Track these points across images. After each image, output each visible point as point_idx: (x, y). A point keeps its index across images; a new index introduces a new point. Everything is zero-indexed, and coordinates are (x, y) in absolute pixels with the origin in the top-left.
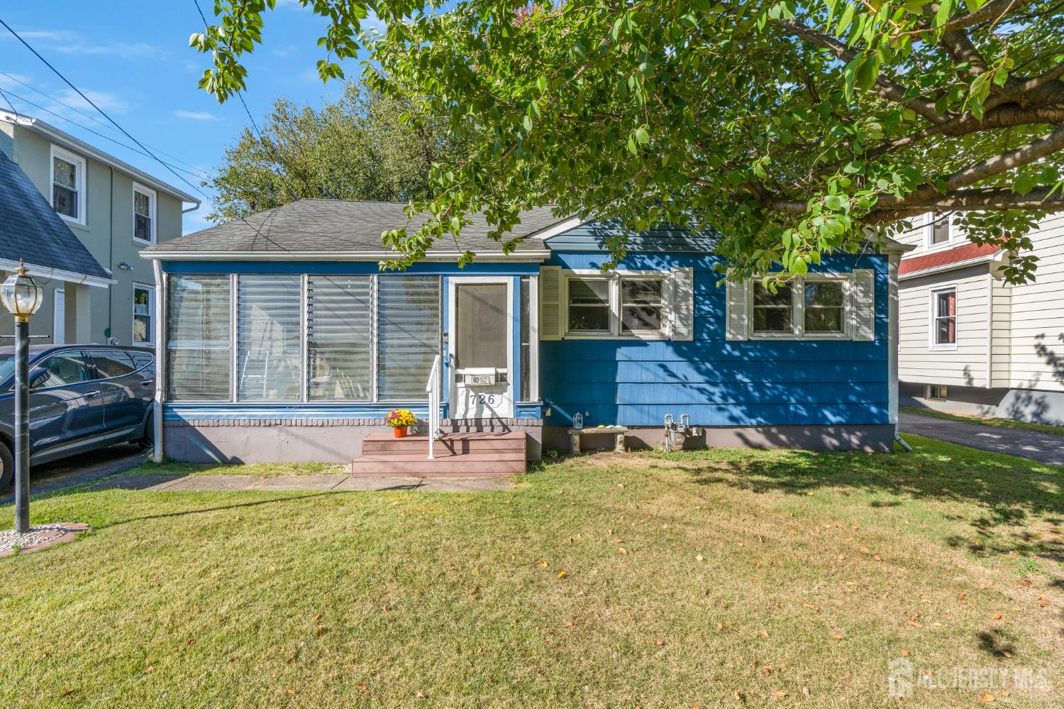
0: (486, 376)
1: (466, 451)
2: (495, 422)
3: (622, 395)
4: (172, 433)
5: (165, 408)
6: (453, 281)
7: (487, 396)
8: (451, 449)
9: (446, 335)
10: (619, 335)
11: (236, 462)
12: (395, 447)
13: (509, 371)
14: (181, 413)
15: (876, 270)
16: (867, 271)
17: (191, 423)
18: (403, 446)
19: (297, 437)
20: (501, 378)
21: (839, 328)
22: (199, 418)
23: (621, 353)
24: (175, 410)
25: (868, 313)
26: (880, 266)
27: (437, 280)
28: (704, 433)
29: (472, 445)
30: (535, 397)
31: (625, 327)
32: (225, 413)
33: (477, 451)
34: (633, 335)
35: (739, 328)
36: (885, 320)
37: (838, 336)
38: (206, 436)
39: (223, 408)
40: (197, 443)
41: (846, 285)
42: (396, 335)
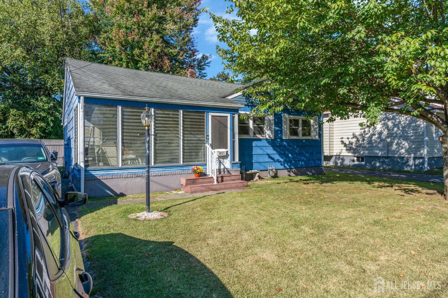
0: (224, 152)
1: (222, 181)
2: (226, 170)
3: (255, 159)
4: (87, 183)
5: (86, 170)
6: (211, 114)
7: (222, 160)
8: (217, 180)
9: (208, 136)
10: (253, 137)
11: (122, 195)
12: (197, 181)
13: (229, 150)
14: (93, 173)
15: (319, 117)
16: (317, 117)
17: (98, 178)
18: (200, 181)
20: (227, 153)
21: (309, 135)
22: (102, 175)
23: (254, 143)
24: (90, 172)
25: (317, 131)
27: (204, 113)
28: (277, 172)
29: (224, 178)
30: (237, 160)
31: (254, 134)
32: (116, 172)
33: (226, 181)
34: (257, 137)
35: (286, 135)
36: (320, 133)
37: (310, 138)
38: (106, 183)
39: (115, 169)
40: (101, 187)
41: (312, 121)
42: (189, 136)
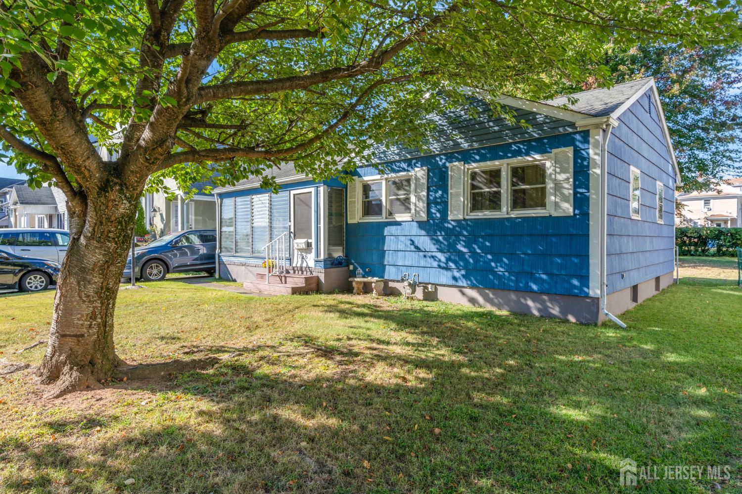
0: (304, 243)
2: (308, 269)
3: (388, 259)
4: (221, 266)
5: (219, 255)
6: (293, 192)
7: (305, 255)
8: (281, 280)
9: (290, 221)
10: (386, 218)
11: (235, 281)
13: (313, 241)
14: (222, 258)
15: (575, 147)
16: (567, 149)
17: (225, 263)
19: (250, 271)
20: (309, 245)
21: (543, 205)
22: (227, 261)
23: (387, 231)
24: (221, 256)
25: (568, 189)
26: (582, 142)
27: (288, 193)
28: (436, 289)
30: (323, 256)
31: (390, 213)
32: (232, 259)
34: (394, 218)
35: (459, 210)
36: (587, 194)
37: (540, 212)
38: (228, 269)
39: (232, 256)
41: (548, 164)
